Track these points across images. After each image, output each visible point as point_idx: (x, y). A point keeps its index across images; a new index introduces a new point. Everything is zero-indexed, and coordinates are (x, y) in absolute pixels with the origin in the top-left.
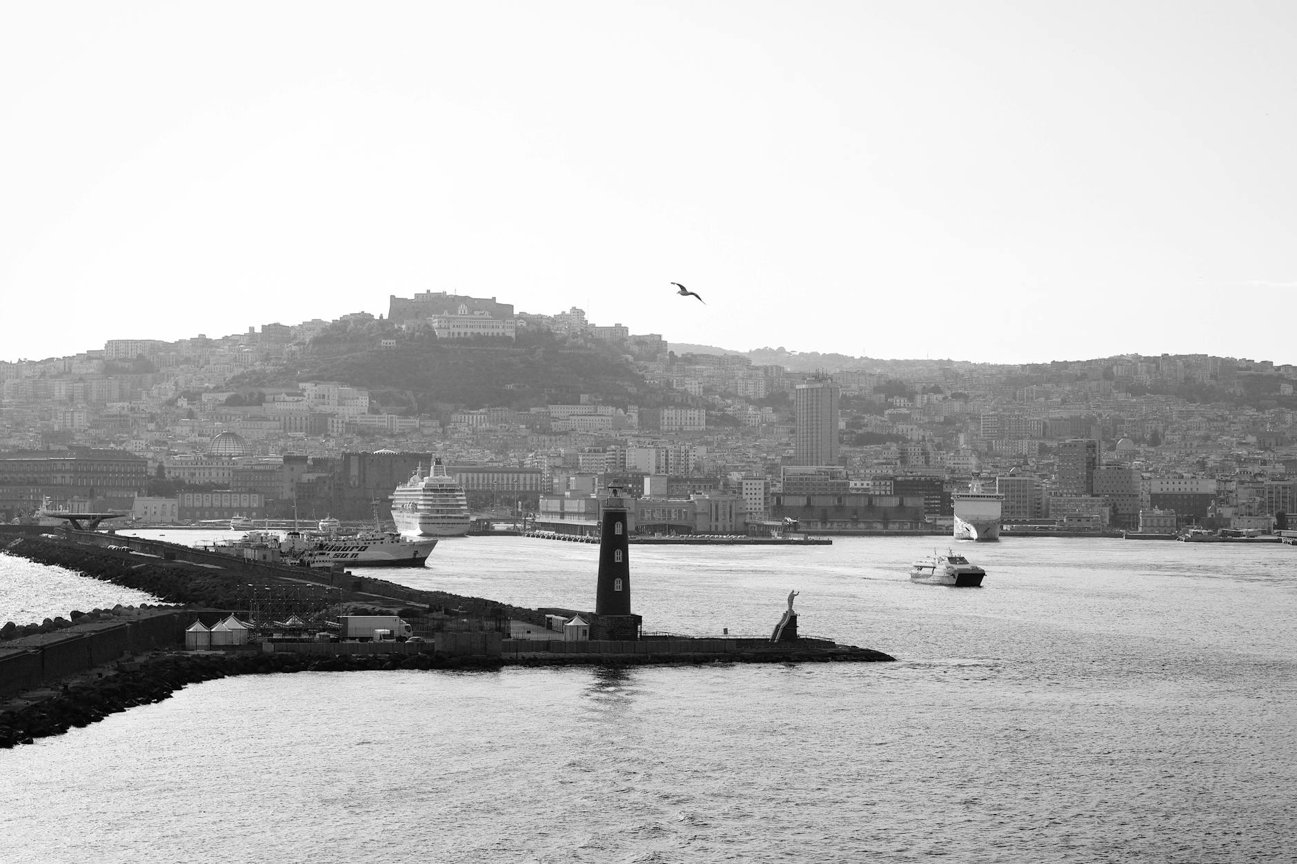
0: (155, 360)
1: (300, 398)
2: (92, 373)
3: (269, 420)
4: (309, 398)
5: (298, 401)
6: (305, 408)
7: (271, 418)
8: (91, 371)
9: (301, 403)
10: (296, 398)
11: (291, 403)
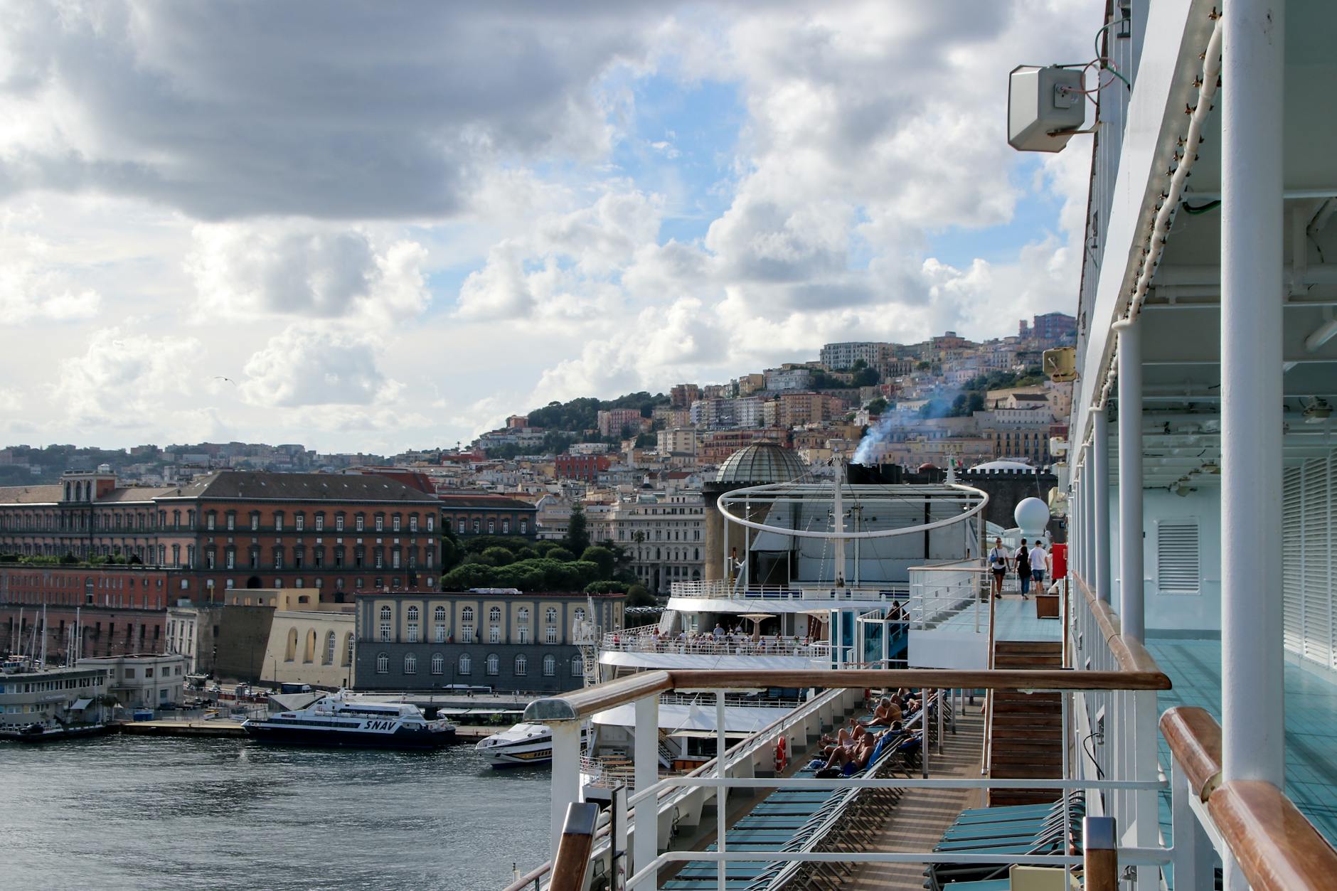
0: (882, 370)
1: (1039, 403)
2: (793, 388)
3: (982, 439)
4: (1056, 404)
5: (1035, 408)
6: (1046, 419)
7: (984, 436)
8: (792, 384)
9: (1040, 411)
10: (1032, 403)
11: (1023, 412)
